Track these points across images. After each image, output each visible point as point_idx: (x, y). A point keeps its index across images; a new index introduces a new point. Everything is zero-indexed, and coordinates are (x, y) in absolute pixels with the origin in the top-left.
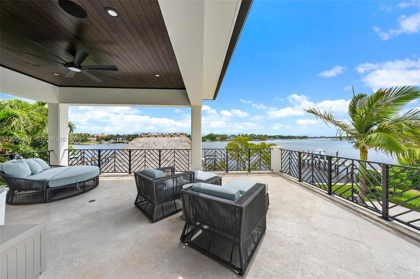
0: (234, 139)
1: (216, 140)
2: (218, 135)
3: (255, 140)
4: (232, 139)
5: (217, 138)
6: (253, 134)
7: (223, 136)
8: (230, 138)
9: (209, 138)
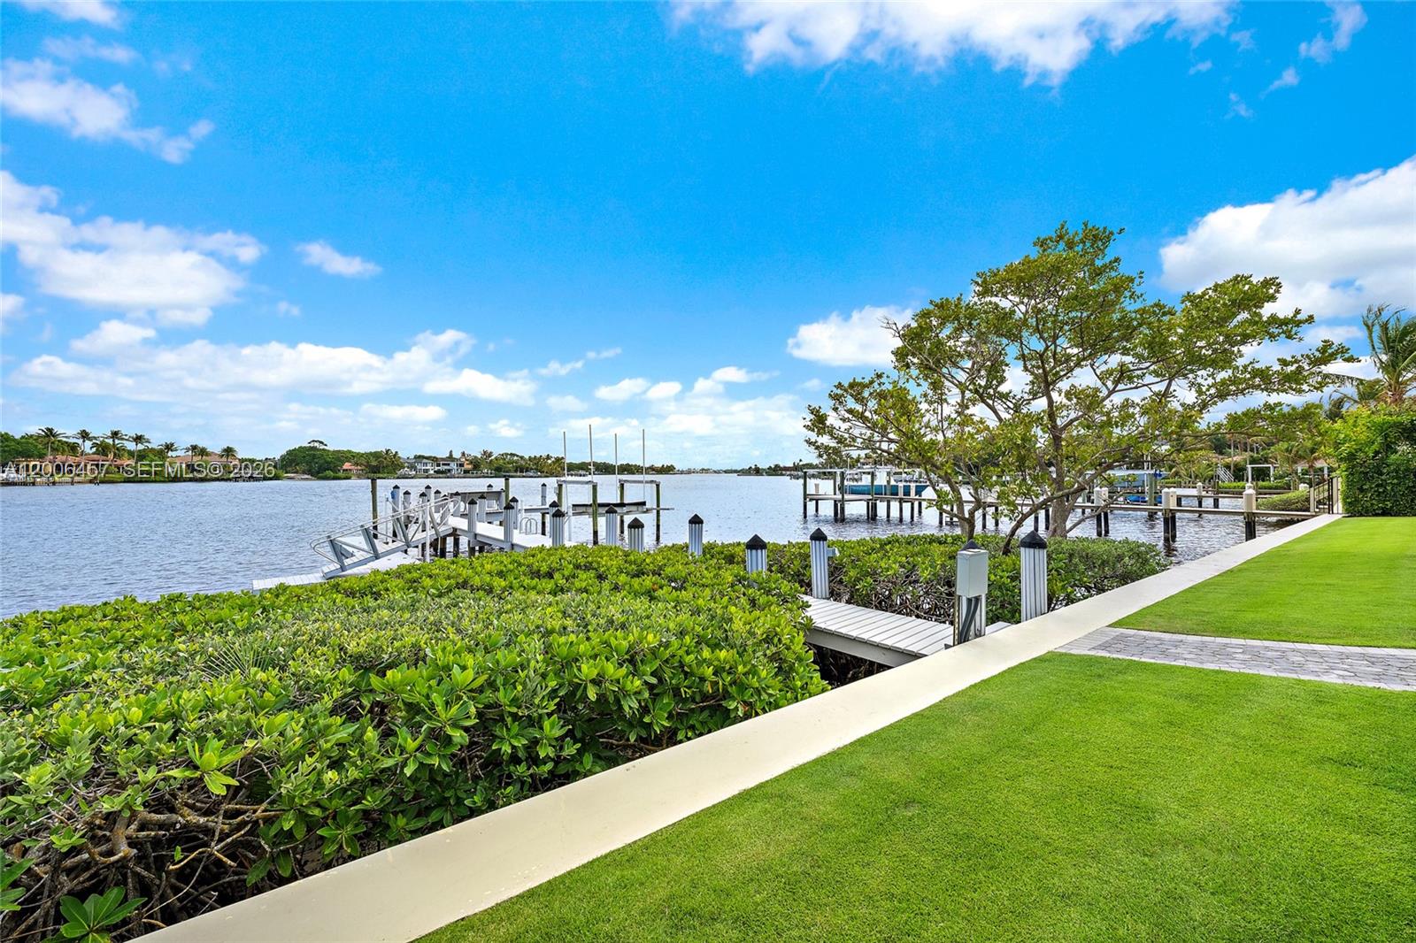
0: (432, 472)
1: (341, 474)
2: (349, 452)
3: (524, 474)
4: (426, 471)
5: (344, 467)
6: (512, 455)
7: (376, 455)
8: (412, 467)
9: (304, 467)
